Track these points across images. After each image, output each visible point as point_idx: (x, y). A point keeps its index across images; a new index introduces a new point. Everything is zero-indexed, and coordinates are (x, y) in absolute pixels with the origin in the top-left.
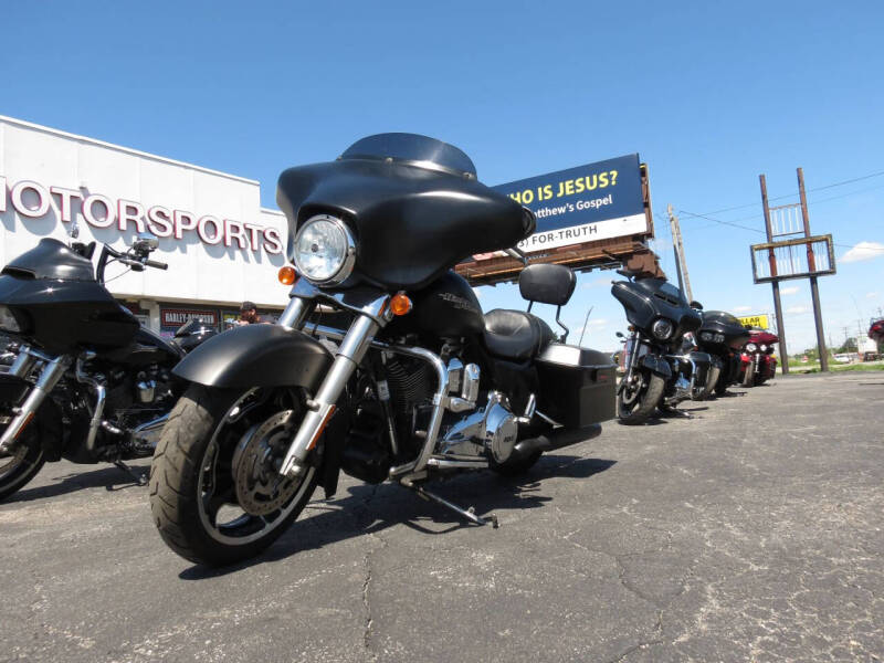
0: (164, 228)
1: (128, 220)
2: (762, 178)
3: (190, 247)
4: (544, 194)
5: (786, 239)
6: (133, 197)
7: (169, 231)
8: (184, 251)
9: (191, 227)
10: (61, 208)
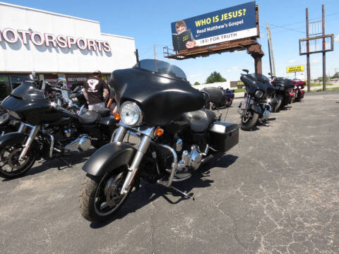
0: (64, 44)
1: (49, 42)
2: (307, 10)
3: (74, 51)
4: (216, 20)
5: (315, 36)
6: (50, 32)
7: (66, 45)
8: (72, 53)
9: (74, 43)
10: (22, 38)
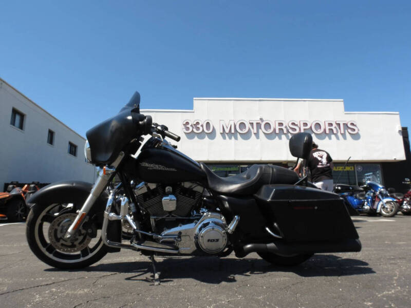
0: (295, 130)
1: (279, 129)
6: (281, 119)
9: (308, 127)
10: (253, 128)
